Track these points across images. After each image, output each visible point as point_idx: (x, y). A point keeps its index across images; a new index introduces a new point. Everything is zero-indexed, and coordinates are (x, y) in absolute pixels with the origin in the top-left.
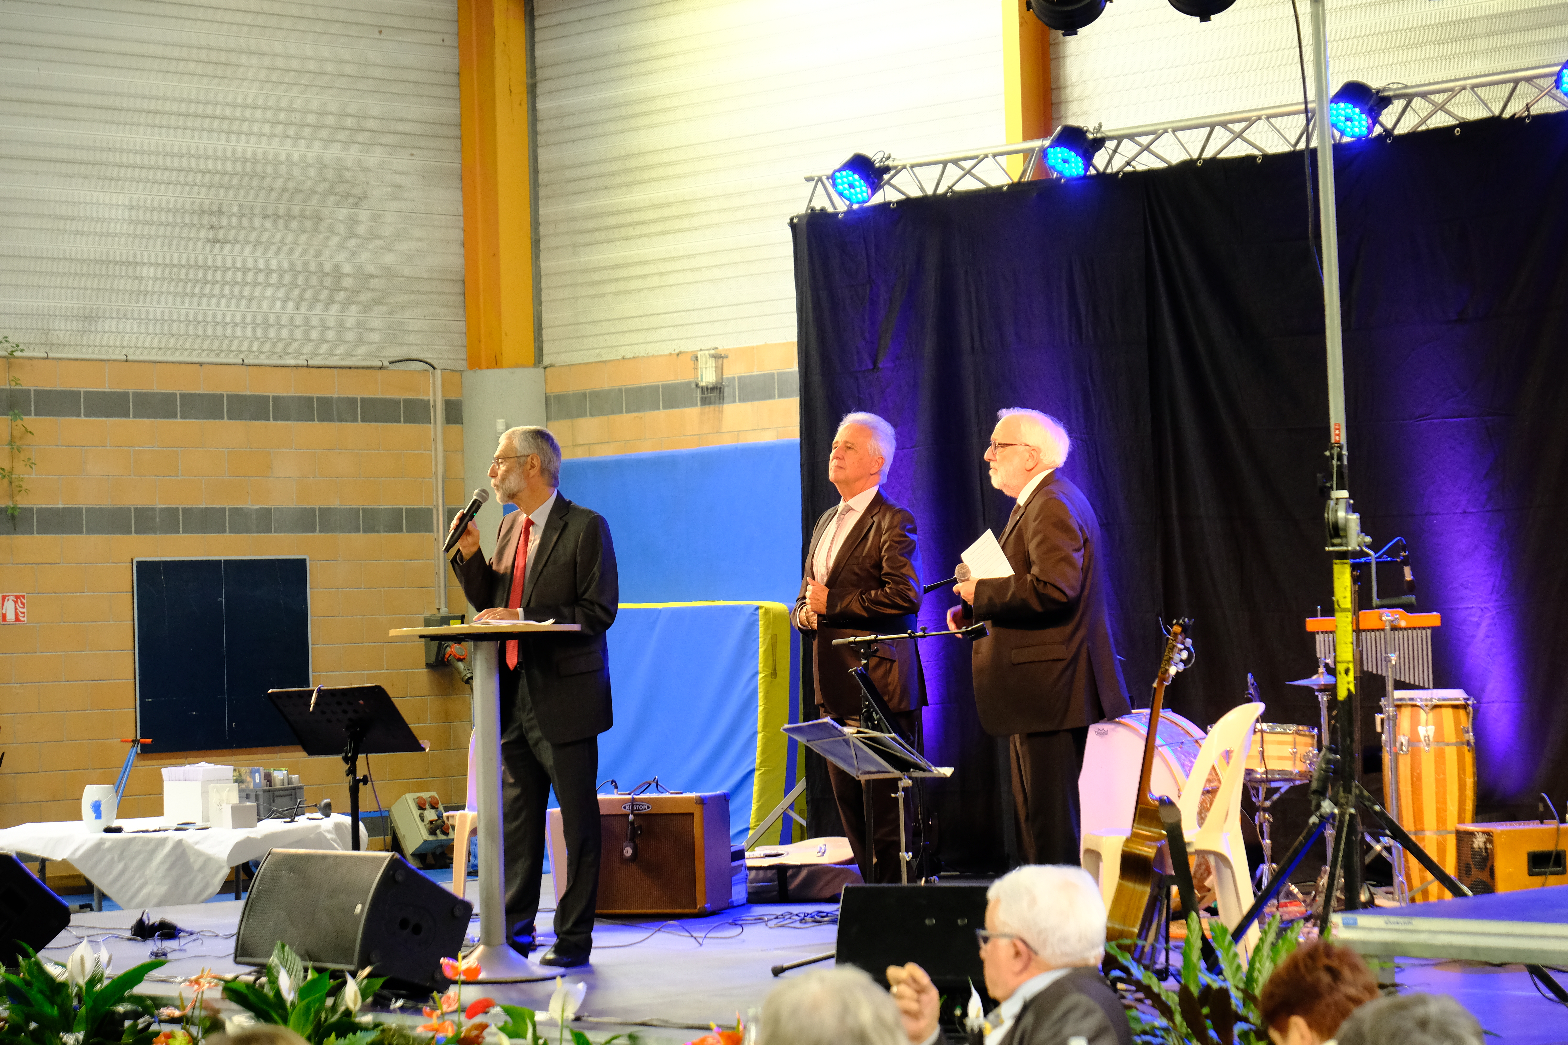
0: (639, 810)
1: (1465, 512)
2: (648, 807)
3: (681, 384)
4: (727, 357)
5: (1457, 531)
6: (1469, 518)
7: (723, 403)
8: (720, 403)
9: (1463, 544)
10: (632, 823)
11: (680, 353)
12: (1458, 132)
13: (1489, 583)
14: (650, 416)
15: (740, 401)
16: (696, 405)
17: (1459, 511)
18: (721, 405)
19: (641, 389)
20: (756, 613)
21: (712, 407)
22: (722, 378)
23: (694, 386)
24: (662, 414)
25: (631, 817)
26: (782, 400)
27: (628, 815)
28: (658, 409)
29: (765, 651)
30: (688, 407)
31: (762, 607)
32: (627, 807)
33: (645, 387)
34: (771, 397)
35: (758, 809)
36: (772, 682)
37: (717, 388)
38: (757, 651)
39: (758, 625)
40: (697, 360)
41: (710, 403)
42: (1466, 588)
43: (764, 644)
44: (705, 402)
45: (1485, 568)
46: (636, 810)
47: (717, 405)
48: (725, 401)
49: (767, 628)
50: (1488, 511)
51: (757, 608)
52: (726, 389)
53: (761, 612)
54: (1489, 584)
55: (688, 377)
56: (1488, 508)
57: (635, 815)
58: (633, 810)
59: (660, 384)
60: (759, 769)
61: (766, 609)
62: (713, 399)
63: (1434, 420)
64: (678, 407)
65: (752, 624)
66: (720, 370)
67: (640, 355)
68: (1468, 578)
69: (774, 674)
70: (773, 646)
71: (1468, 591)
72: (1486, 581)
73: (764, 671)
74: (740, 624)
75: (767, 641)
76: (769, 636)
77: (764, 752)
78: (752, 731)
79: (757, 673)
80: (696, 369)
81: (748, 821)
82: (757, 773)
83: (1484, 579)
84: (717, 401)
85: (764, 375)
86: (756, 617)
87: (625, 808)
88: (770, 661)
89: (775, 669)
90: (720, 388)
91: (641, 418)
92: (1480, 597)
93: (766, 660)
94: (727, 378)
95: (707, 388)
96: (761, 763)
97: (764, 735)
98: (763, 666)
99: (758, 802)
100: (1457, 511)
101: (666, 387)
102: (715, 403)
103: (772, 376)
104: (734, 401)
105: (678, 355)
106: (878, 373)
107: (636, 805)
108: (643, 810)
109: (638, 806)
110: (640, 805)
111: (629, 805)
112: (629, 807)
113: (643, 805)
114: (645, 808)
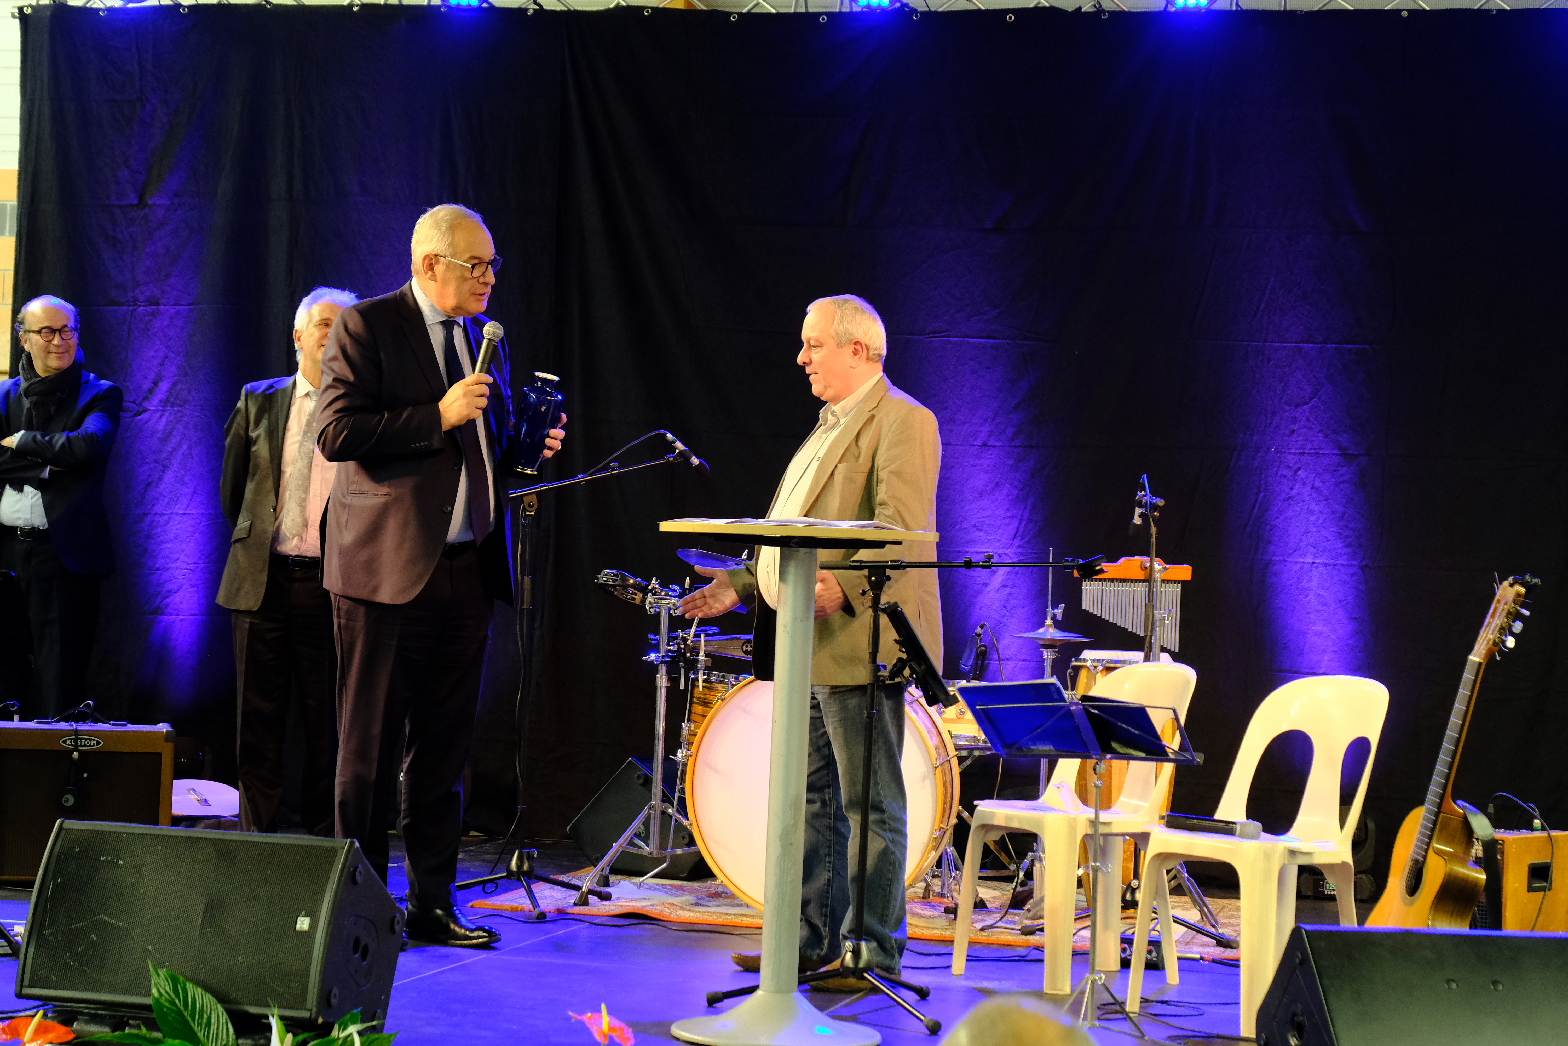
0: (85, 746)
1: (984, 445)
2: (98, 743)
5: (973, 465)
6: (990, 452)
9: (980, 480)
10: (78, 763)
12: (1010, 18)
13: (1011, 527)
17: (978, 442)
25: (75, 755)
27: (72, 752)
32: (68, 742)
42: (980, 530)
45: (1008, 510)
46: (81, 746)
50: (1015, 447)
54: (1012, 529)
56: (1016, 442)
57: (80, 752)
58: (77, 746)
63: (952, 339)
68: (983, 519)
71: (982, 534)
72: (1008, 525)
83: (1006, 521)
87: (65, 742)
92: (999, 541)
100: (975, 443)
106: (146, 210)
107: (81, 739)
108: (90, 746)
109: (83, 741)
110: (86, 739)
111: (71, 739)
112: (71, 742)
113: (91, 740)
114: (94, 744)
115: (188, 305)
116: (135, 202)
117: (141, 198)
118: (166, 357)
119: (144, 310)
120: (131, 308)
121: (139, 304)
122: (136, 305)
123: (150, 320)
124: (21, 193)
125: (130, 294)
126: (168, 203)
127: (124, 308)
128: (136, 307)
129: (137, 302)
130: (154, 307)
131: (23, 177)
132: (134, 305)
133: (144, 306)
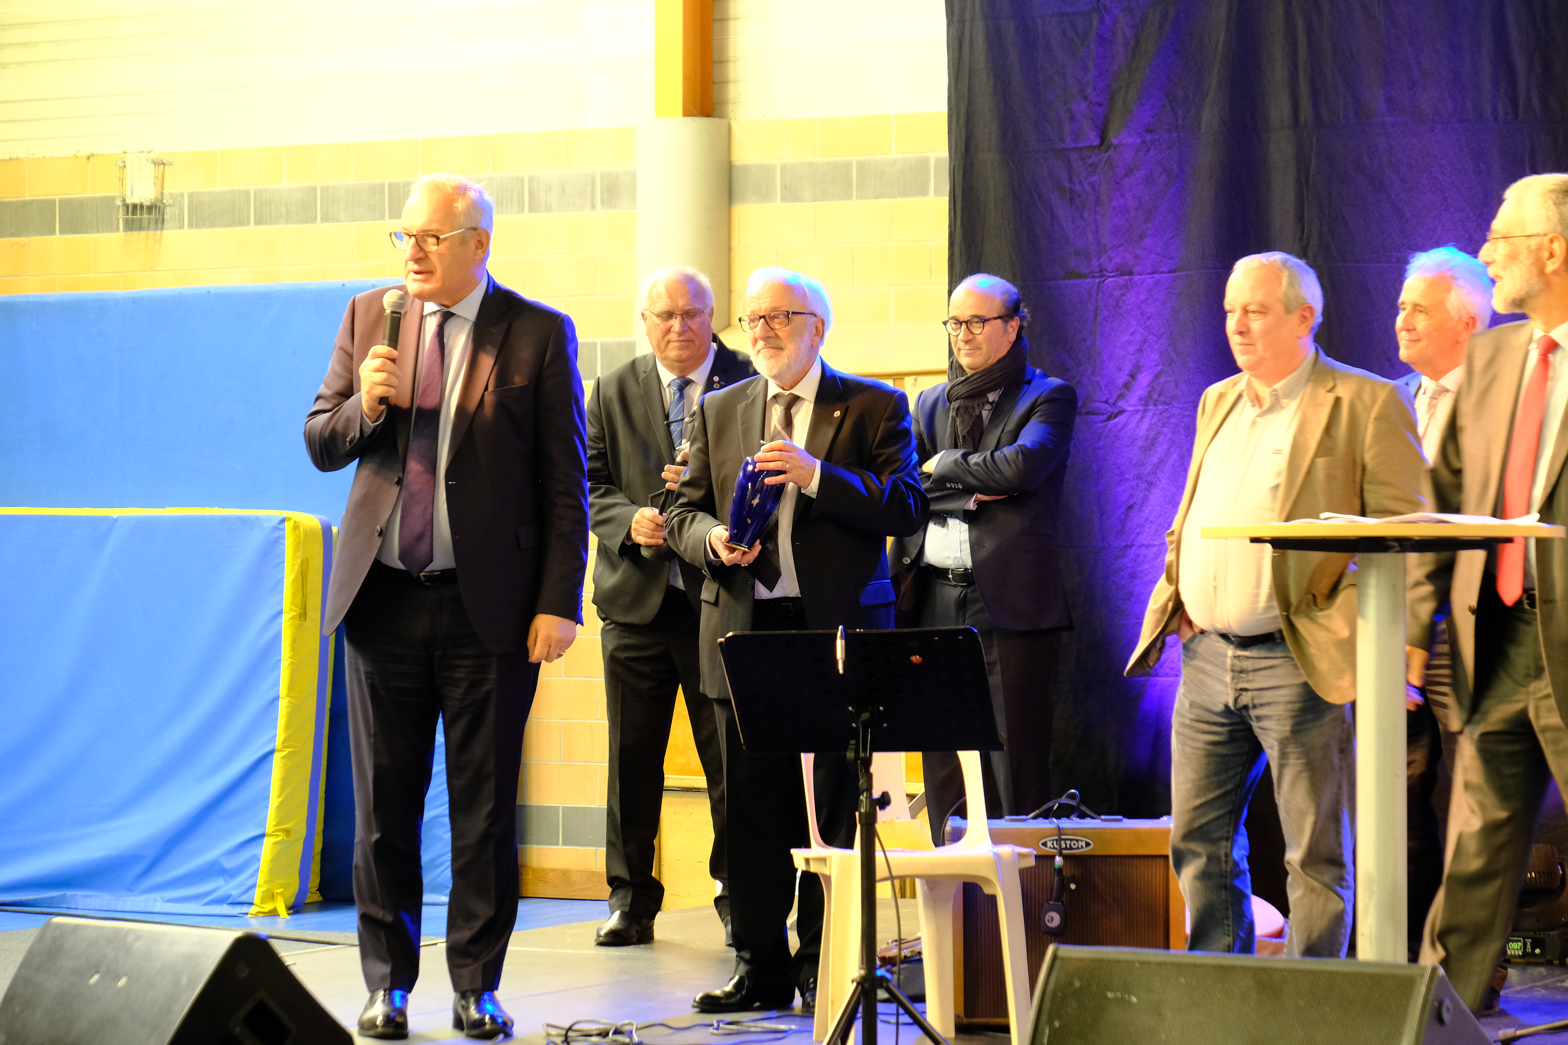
0: (1071, 848)
2: (1088, 844)
3: (92, 199)
4: (171, 164)
7: (162, 229)
8: (156, 229)
10: (1060, 871)
11: (92, 155)
14: (34, 242)
15: (190, 226)
16: (118, 230)
18: (158, 232)
19: (25, 204)
20: (281, 526)
21: (143, 234)
22: (162, 194)
23: (119, 202)
24: (59, 240)
25: (1059, 860)
26: (260, 227)
27: (1053, 857)
28: (53, 232)
29: (294, 581)
30: (103, 232)
31: (289, 519)
32: (1049, 844)
33: (31, 202)
34: (243, 222)
35: (280, 807)
36: (300, 625)
37: (156, 206)
38: (281, 582)
39: (284, 544)
40: (125, 166)
41: (141, 228)
43: (292, 571)
44: (130, 226)
46: (1066, 848)
47: (151, 232)
48: (165, 226)
49: (296, 549)
51: (283, 521)
52: (168, 210)
53: (288, 526)
55: (109, 190)
57: (1065, 857)
58: (1061, 849)
59: (57, 198)
60: (280, 751)
61: (295, 522)
62: (145, 223)
64: (87, 232)
65: (274, 542)
66: (161, 181)
67: (21, 156)
69: (303, 615)
70: (303, 575)
73: (291, 610)
74: (255, 541)
75: (296, 567)
76: (299, 561)
77: (288, 726)
78: (270, 696)
79: (280, 613)
80: (122, 180)
81: (263, 824)
82: (277, 757)
84: (152, 225)
85: (233, 192)
86: (282, 533)
87: (1045, 844)
88: (300, 596)
89: (305, 608)
90: (160, 207)
91: (23, 246)
93: (294, 595)
94: (171, 195)
95: (142, 206)
96: (284, 742)
97: (289, 702)
98: (291, 604)
99: (279, 797)
101: (66, 204)
102: (148, 229)
103: (247, 194)
104: (181, 227)
105: (88, 158)
106: (1111, 152)
107: (1065, 840)
108: (1078, 848)
109: (1068, 842)
110: (1071, 840)
111: (1053, 840)
112: (1053, 844)
113: (1077, 841)
114: (1082, 847)
115: (1170, 272)
116: (1096, 142)
117: (1102, 137)
118: (1145, 341)
119: (1114, 281)
120: (1098, 280)
121: (1108, 274)
122: (1104, 276)
123: (1122, 295)
124: (953, 142)
125: (1094, 263)
126: (1138, 141)
127: (1089, 280)
128: (1103, 279)
129: (1104, 272)
130: (1127, 277)
131: (954, 119)
132: (1101, 276)
133: (1113, 277)
